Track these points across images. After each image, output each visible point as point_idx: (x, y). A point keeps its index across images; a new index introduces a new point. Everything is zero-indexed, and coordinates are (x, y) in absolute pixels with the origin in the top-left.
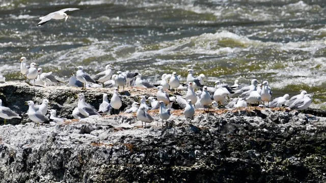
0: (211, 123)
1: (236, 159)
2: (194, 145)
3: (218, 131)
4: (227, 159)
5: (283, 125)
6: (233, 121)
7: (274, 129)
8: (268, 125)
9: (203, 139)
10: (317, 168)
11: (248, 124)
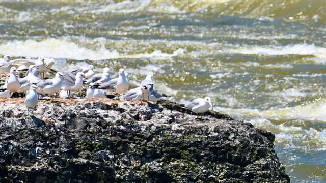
0: (57, 116)
1: (85, 161)
2: (35, 141)
3: (65, 126)
4: (75, 159)
5: (143, 122)
6: (84, 115)
7: (132, 126)
8: (126, 121)
9: (47, 134)
10: (183, 177)
11: (102, 119)
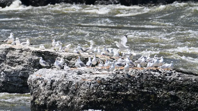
0: (136, 74)
1: (146, 91)
2: (128, 83)
3: (139, 77)
4: (142, 90)
5: (168, 77)
6: (146, 74)
7: (164, 78)
8: (162, 76)
9: (132, 81)
10: (182, 97)
11: (153, 75)
